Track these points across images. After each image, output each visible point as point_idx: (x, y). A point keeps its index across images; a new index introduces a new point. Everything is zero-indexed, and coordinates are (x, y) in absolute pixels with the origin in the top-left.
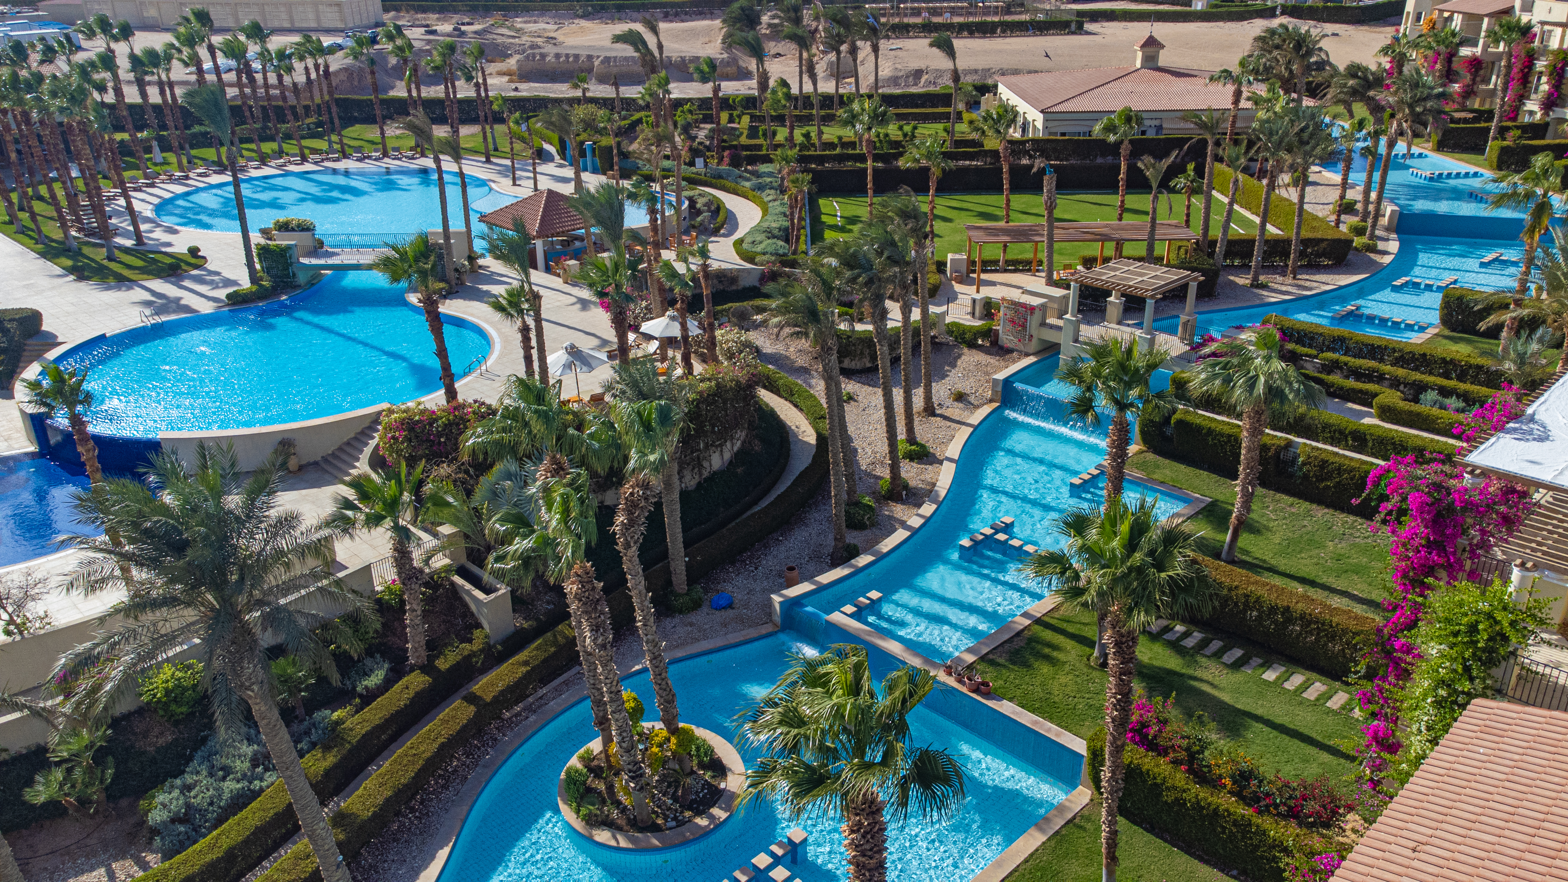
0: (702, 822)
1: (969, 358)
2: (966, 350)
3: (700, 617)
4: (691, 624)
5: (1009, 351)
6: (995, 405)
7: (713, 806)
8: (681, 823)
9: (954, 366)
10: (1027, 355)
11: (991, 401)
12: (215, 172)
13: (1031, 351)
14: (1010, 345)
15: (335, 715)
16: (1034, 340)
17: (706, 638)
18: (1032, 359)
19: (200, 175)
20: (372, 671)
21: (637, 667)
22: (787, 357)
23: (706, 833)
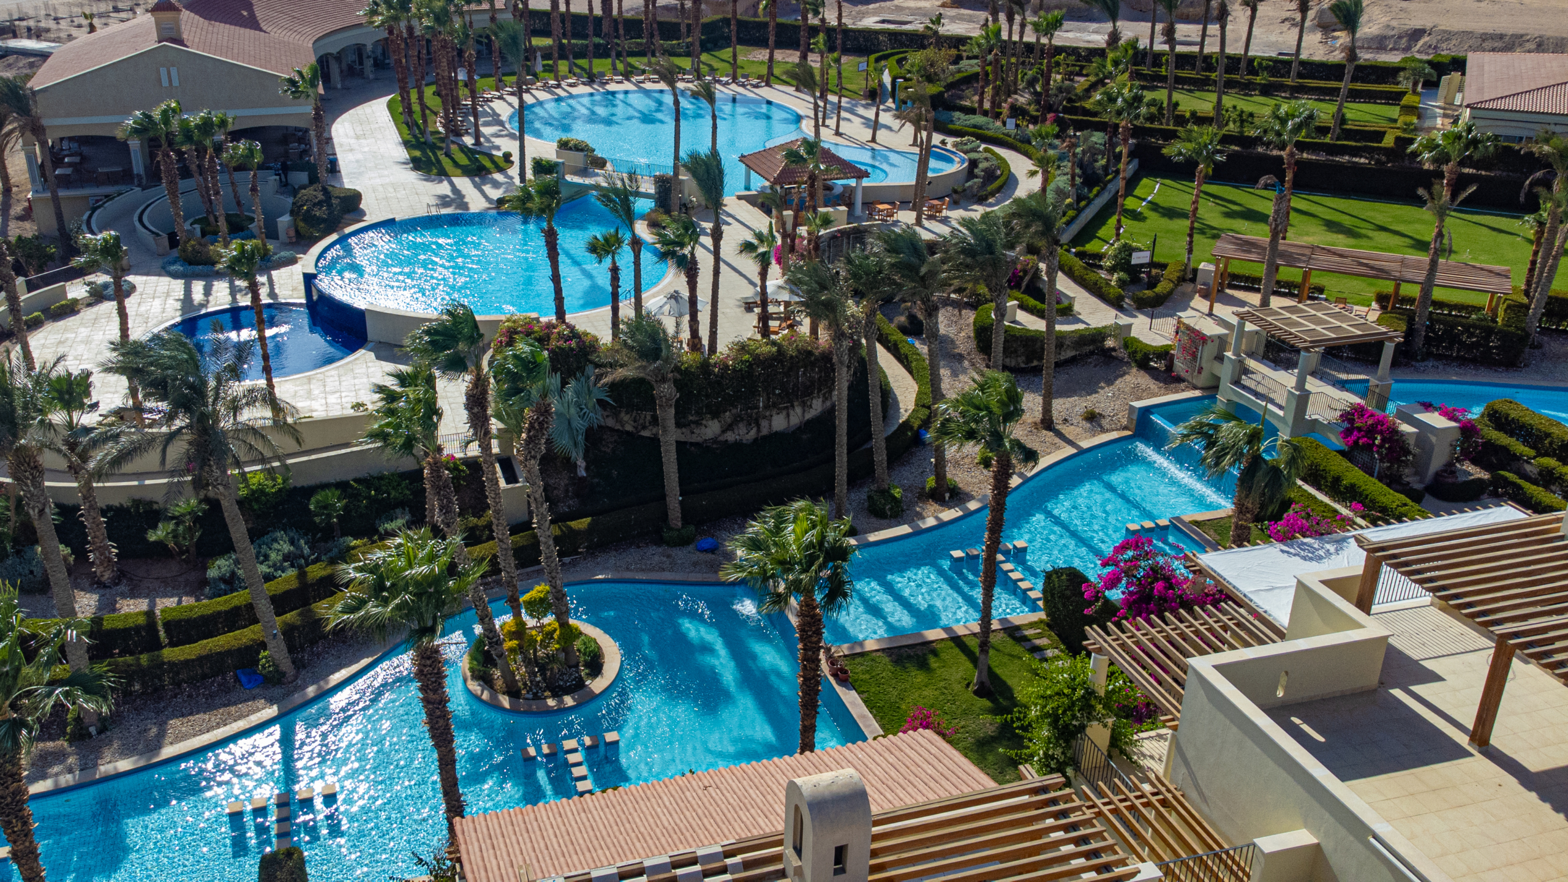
0: (551, 702)
1: (1135, 378)
2: (1134, 370)
3: (680, 554)
4: (669, 556)
5: (1179, 380)
6: (1128, 433)
7: (567, 694)
8: (536, 697)
9: (1110, 383)
10: (1195, 388)
11: (1125, 428)
12: (584, 84)
13: (1199, 385)
14: (1183, 374)
15: (354, 543)
16: (1204, 373)
17: (671, 570)
18: (1197, 393)
19: (571, 85)
20: (396, 518)
21: (600, 577)
22: (952, 341)
23: (550, 711)
